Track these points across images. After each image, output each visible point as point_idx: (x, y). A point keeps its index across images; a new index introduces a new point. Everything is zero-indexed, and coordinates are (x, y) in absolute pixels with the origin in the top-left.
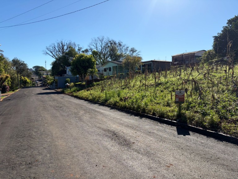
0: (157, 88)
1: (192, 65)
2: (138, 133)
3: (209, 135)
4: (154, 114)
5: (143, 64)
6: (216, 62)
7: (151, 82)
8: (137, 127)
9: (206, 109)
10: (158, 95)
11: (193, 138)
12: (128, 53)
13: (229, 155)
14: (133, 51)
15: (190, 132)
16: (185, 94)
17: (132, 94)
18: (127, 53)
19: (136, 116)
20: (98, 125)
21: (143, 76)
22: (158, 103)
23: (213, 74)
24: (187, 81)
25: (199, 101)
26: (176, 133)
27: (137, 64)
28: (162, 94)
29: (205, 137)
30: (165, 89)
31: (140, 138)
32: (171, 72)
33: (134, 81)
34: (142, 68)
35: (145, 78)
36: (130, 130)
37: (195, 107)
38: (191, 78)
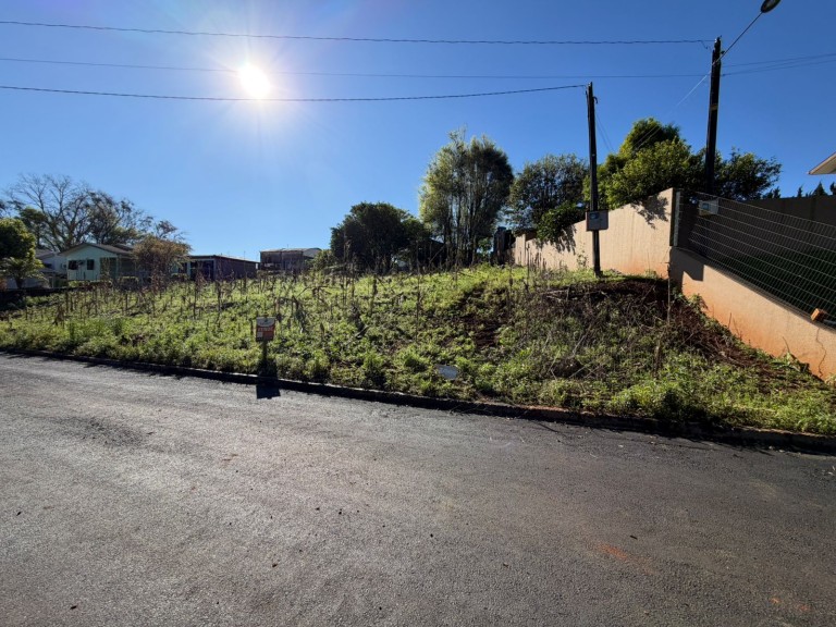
0: (224, 313)
1: (296, 273)
2: (167, 411)
3: (309, 390)
4: (211, 366)
5: (193, 261)
6: (337, 270)
7: (210, 300)
8: (167, 398)
9: (311, 348)
10: (223, 327)
11: (286, 399)
12: (151, 230)
13: (334, 416)
14: (166, 227)
15: (282, 392)
16: (278, 325)
17: (158, 327)
18: (149, 232)
19: (165, 375)
20: (36, 411)
21: (192, 286)
22: (222, 344)
23: (327, 290)
24: (282, 301)
25: (301, 335)
26: (255, 396)
27: (176, 260)
28: (233, 324)
29: (305, 395)
30: (240, 314)
31: (169, 420)
32: (255, 282)
33: (166, 297)
34: (189, 268)
35: (197, 291)
36: (142, 409)
37: (293, 345)
38: (291, 294)
